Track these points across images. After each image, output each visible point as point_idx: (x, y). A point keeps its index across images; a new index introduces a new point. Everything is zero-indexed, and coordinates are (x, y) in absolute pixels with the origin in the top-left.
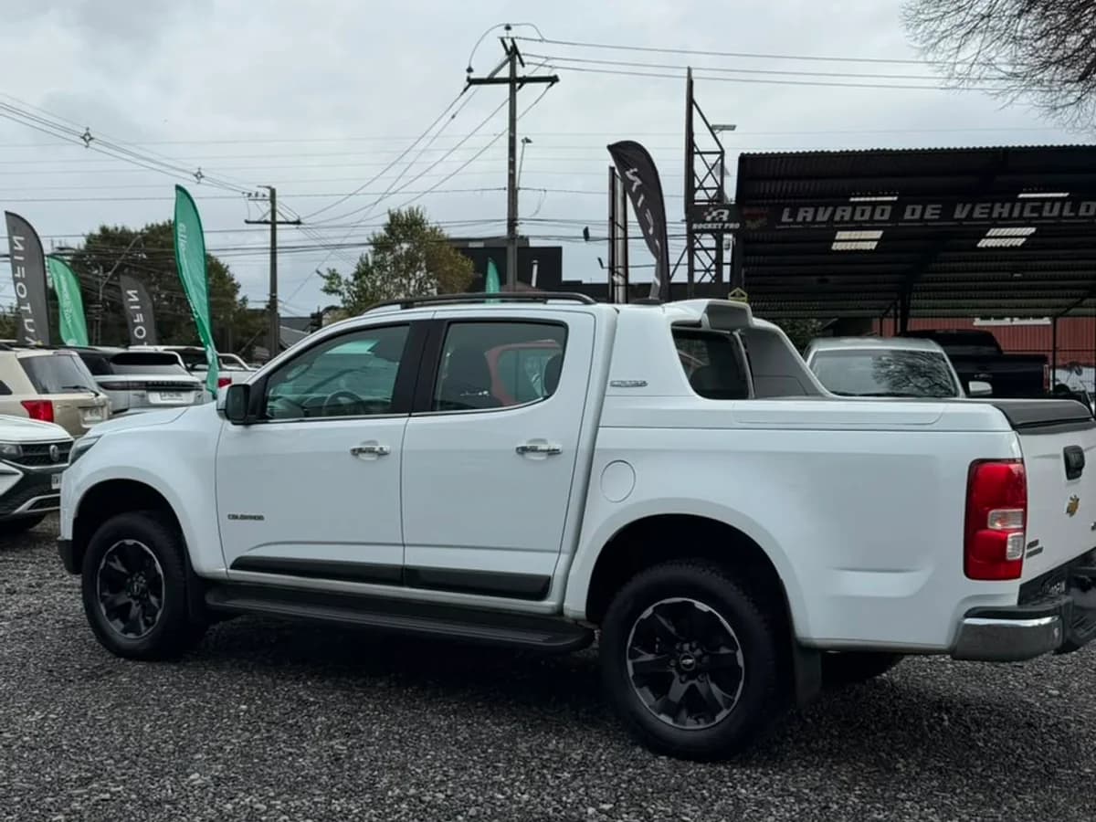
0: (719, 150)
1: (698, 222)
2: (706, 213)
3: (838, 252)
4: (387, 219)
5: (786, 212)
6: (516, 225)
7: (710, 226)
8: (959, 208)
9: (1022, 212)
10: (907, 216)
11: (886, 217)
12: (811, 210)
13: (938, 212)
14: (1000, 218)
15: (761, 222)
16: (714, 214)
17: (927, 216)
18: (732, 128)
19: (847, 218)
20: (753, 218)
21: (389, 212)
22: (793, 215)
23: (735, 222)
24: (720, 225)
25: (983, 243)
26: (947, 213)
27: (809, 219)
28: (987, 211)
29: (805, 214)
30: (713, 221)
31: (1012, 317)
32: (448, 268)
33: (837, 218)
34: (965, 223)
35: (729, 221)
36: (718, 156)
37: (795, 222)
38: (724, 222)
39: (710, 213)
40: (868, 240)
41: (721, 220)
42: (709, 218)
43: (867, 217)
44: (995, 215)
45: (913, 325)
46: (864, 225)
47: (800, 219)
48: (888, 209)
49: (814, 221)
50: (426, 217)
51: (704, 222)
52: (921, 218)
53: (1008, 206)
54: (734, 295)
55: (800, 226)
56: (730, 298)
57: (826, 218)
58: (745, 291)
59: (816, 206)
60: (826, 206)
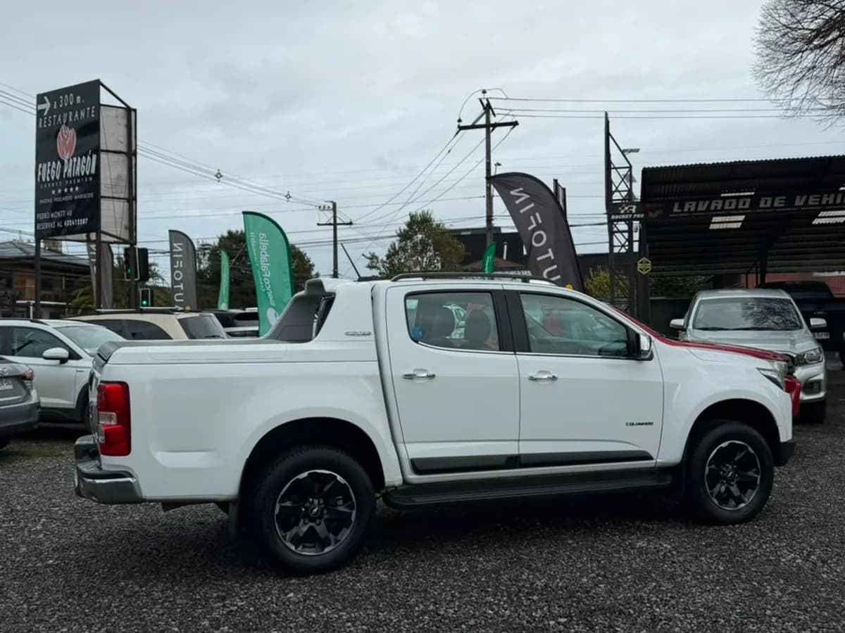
0: (628, 165)
1: (615, 214)
2: (620, 208)
3: (713, 230)
4: (408, 219)
5: (676, 205)
6: (492, 220)
7: (623, 217)
8: (798, 198)
9: (842, 200)
10: (762, 205)
11: (747, 206)
12: (694, 203)
13: (784, 201)
14: (827, 204)
15: (660, 212)
16: (626, 208)
17: (776, 205)
18: (637, 151)
19: (719, 208)
20: (653, 210)
21: (410, 214)
22: (682, 207)
23: (641, 213)
24: (630, 216)
25: (816, 222)
26: (791, 202)
27: (692, 209)
28: (818, 200)
29: (690, 206)
30: (625, 213)
31: (840, 271)
32: (447, 249)
33: (712, 208)
34: (802, 209)
35: (636, 213)
36: (627, 170)
37: (683, 212)
38: (633, 214)
39: (623, 208)
40: (735, 222)
41: (631, 212)
43: (733, 206)
44: (824, 202)
45: (770, 278)
46: (732, 212)
47: (686, 210)
48: (748, 201)
49: (696, 211)
50: (433, 216)
51: (619, 214)
52: (772, 206)
53: (832, 196)
54: (641, 263)
55: (686, 215)
56: (639, 264)
57: (704, 208)
58: (649, 259)
59: (698, 200)
60: (704, 200)
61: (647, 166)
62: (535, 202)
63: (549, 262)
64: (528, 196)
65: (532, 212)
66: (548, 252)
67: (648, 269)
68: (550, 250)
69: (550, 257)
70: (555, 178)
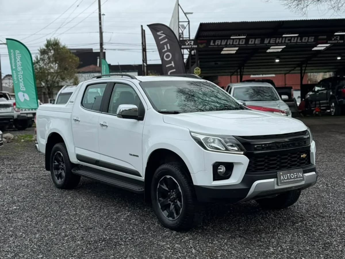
0: (188, 21)
1: (183, 45)
2: (186, 42)
3: (223, 54)
4: (46, 42)
5: (212, 42)
6: (103, 45)
7: (187, 47)
8: (266, 39)
9: (285, 41)
10: (250, 43)
11: (244, 43)
12: (220, 41)
13: (260, 41)
15: (204, 45)
16: (189, 42)
17: (256, 43)
18: (192, 13)
19: (231, 44)
20: (202, 44)
21: (47, 40)
22: (214, 42)
23: (195, 45)
24: (191, 46)
25: (269, 51)
26: (262, 41)
27: (219, 44)
28: (274, 41)
29: (218, 42)
30: (188, 45)
31: (263, 74)
32: (70, 60)
33: (228, 43)
34: (268, 45)
35: (194, 45)
36: (188, 23)
37: (215, 45)
38: (192, 45)
39: (187, 42)
40: (233, 51)
41: (191, 45)
42: (187, 44)
43: (237, 43)
44: (277, 42)
46: (237, 46)
47: (216, 44)
48: (244, 40)
49: (221, 45)
50: (60, 41)
51: (185, 45)
52: (254, 44)
53: (281, 39)
54: (196, 69)
55: (216, 46)
56: (195, 70)
57: (224, 44)
58: (200, 68)
59: (221, 40)
60: (225, 39)
61: (202, 22)
62: (168, 39)
63: (171, 68)
64: (165, 36)
65: (166, 43)
66: (171, 63)
67: (199, 73)
68: (173, 62)
69: (172, 66)
70: (142, 25)
